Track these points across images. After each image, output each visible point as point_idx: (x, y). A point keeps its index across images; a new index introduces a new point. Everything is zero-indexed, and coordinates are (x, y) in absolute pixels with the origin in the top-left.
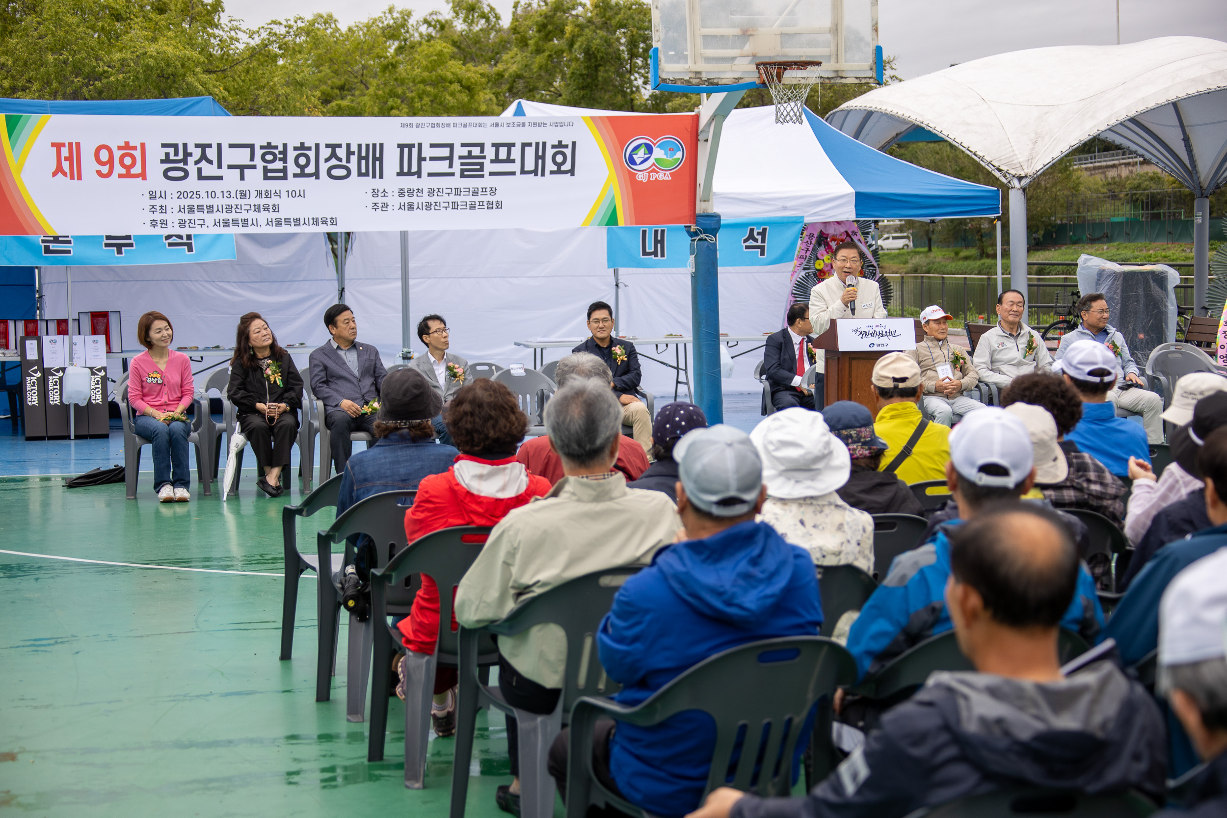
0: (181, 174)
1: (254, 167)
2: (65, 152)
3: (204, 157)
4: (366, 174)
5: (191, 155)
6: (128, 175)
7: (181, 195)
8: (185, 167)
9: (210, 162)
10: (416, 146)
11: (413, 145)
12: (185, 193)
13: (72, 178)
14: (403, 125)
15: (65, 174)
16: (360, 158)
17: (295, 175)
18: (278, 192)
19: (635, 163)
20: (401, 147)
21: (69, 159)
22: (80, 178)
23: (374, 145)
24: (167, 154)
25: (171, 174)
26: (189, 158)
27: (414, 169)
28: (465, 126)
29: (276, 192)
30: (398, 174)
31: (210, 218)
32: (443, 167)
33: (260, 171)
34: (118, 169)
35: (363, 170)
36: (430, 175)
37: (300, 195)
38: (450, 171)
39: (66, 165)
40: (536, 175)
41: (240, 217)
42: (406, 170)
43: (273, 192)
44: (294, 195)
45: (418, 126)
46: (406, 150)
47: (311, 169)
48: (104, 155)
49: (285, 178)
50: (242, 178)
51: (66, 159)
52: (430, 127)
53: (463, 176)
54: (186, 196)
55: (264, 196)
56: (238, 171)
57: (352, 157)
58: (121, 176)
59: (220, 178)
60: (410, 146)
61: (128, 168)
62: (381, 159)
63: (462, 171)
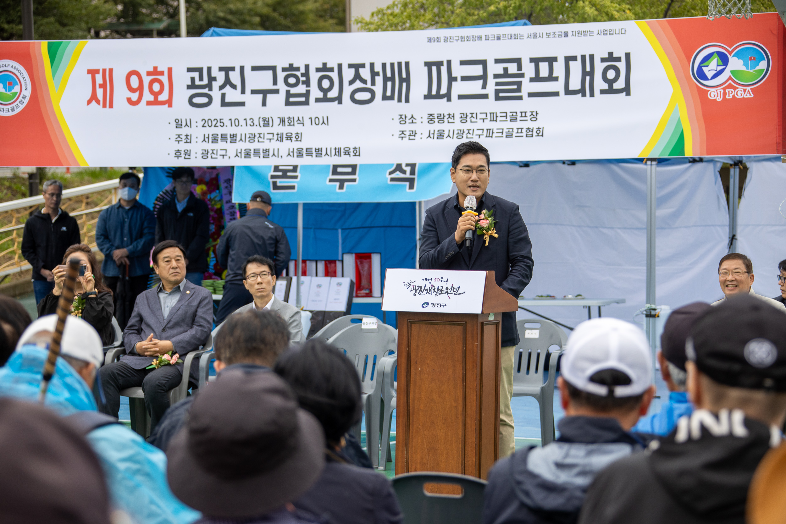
0: (204, 100)
1: (277, 92)
2: (99, 79)
3: (228, 82)
4: (391, 98)
5: (215, 79)
6: (156, 102)
7: (206, 123)
8: (210, 93)
9: (234, 87)
10: (445, 64)
11: (441, 63)
12: (210, 121)
13: (104, 106)
14: (430, 40)
15: (98, 102)
16: (386, 80)
17: (318, 100)
18: (301, 119)
19: (706, 78)
20: (429, 65)
21: (103, 86)
22: (111, 106)
23: (400, 64)
24: (193, 79)
25: (196, 100)
26: (214, 83)
27: (444, 91)
28: (499, 38)
29: (299, 120)
30: (427, 97)
31: (232, 148)
32: (475, 87)
33: (282, 96)
34: (148, 96)
35: (389, 93)
36: (461, 97)
37: (323, 122)
38: (484, 92)
39: (100, 93)
40: (584, 95)
41: (261, 146)
42: (434, 92)
43: (296, 119)
44: (317, 123)
45: (446, 40)
46: (434, 69)
47: (333, 93)
48: (134, 81)
49: (306, 103)
50: (264, 104)
51: (101, 86)
52: (459, 41)
53: (498, 98)
54: (210, 124)
55: (287, 123)
56: (260, 96)
57: (377, 78)
58: (149, 103)
59: (242, 104)
60: (439, 64)
61: (156, 95)
62: (407, 80)
63: (497, 92)
